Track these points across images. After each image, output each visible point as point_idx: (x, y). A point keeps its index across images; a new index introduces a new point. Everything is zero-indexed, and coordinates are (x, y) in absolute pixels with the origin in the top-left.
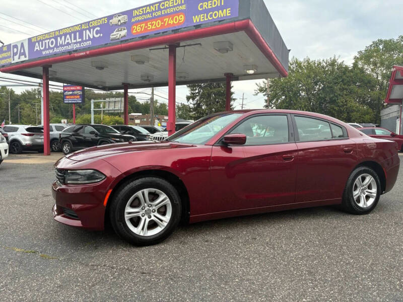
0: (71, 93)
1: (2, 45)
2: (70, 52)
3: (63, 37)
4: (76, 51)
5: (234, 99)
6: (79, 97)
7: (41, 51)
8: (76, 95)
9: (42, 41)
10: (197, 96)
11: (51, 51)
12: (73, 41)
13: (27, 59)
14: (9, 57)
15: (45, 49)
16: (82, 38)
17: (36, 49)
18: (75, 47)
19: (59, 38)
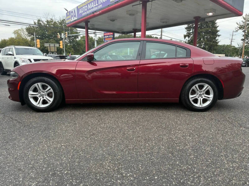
0: (107, 37)
1: (67, 11)
2: (93, 13)
3: (90, 4)
4: (95, 12)
5: (219, 36)
6: (111, 39)
7: (82, 13)
8: (110, 38)
9: (82, 7)
10: (192, 34)
11: (86, 13)
12: (95, 6)
13: (76, 19)
14: (70, 18)
15: (84, 12)
16: (98, 4)
17: (80, 12)
18: (95, 9)
19: (89, 5)
